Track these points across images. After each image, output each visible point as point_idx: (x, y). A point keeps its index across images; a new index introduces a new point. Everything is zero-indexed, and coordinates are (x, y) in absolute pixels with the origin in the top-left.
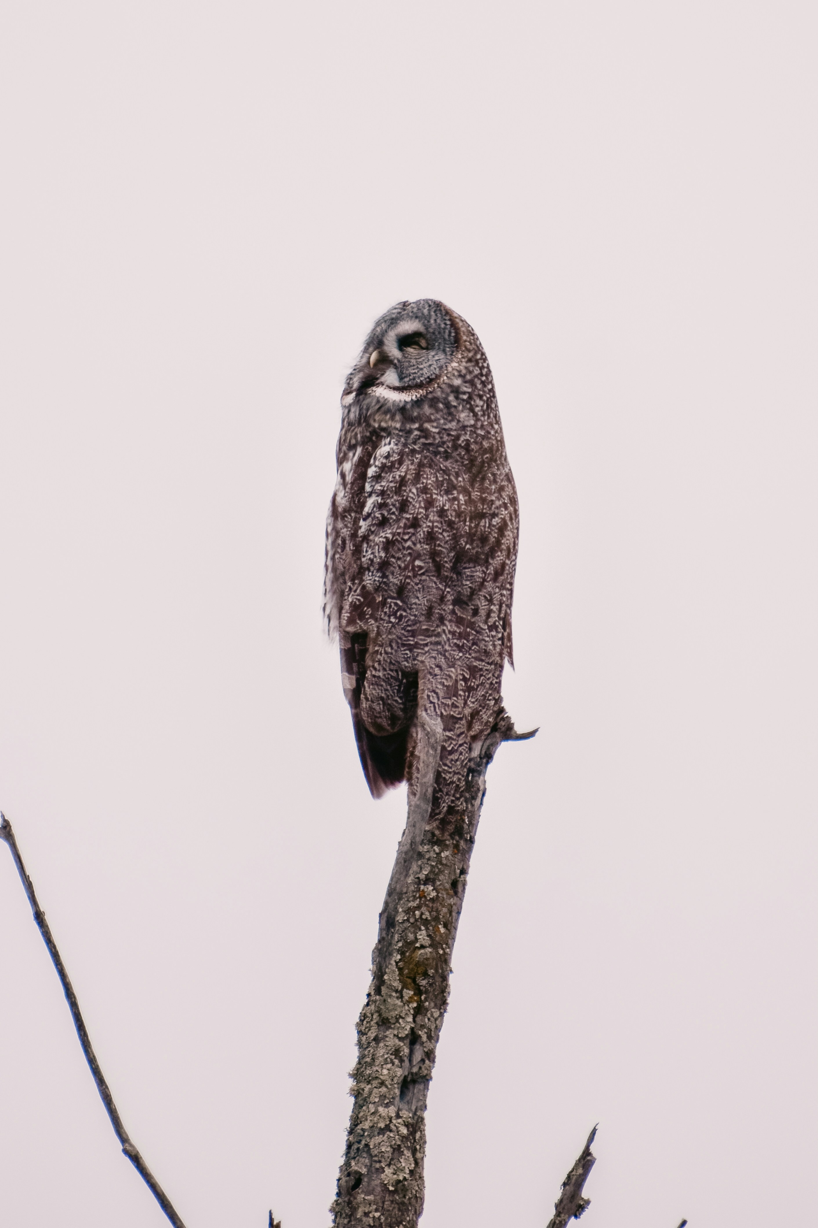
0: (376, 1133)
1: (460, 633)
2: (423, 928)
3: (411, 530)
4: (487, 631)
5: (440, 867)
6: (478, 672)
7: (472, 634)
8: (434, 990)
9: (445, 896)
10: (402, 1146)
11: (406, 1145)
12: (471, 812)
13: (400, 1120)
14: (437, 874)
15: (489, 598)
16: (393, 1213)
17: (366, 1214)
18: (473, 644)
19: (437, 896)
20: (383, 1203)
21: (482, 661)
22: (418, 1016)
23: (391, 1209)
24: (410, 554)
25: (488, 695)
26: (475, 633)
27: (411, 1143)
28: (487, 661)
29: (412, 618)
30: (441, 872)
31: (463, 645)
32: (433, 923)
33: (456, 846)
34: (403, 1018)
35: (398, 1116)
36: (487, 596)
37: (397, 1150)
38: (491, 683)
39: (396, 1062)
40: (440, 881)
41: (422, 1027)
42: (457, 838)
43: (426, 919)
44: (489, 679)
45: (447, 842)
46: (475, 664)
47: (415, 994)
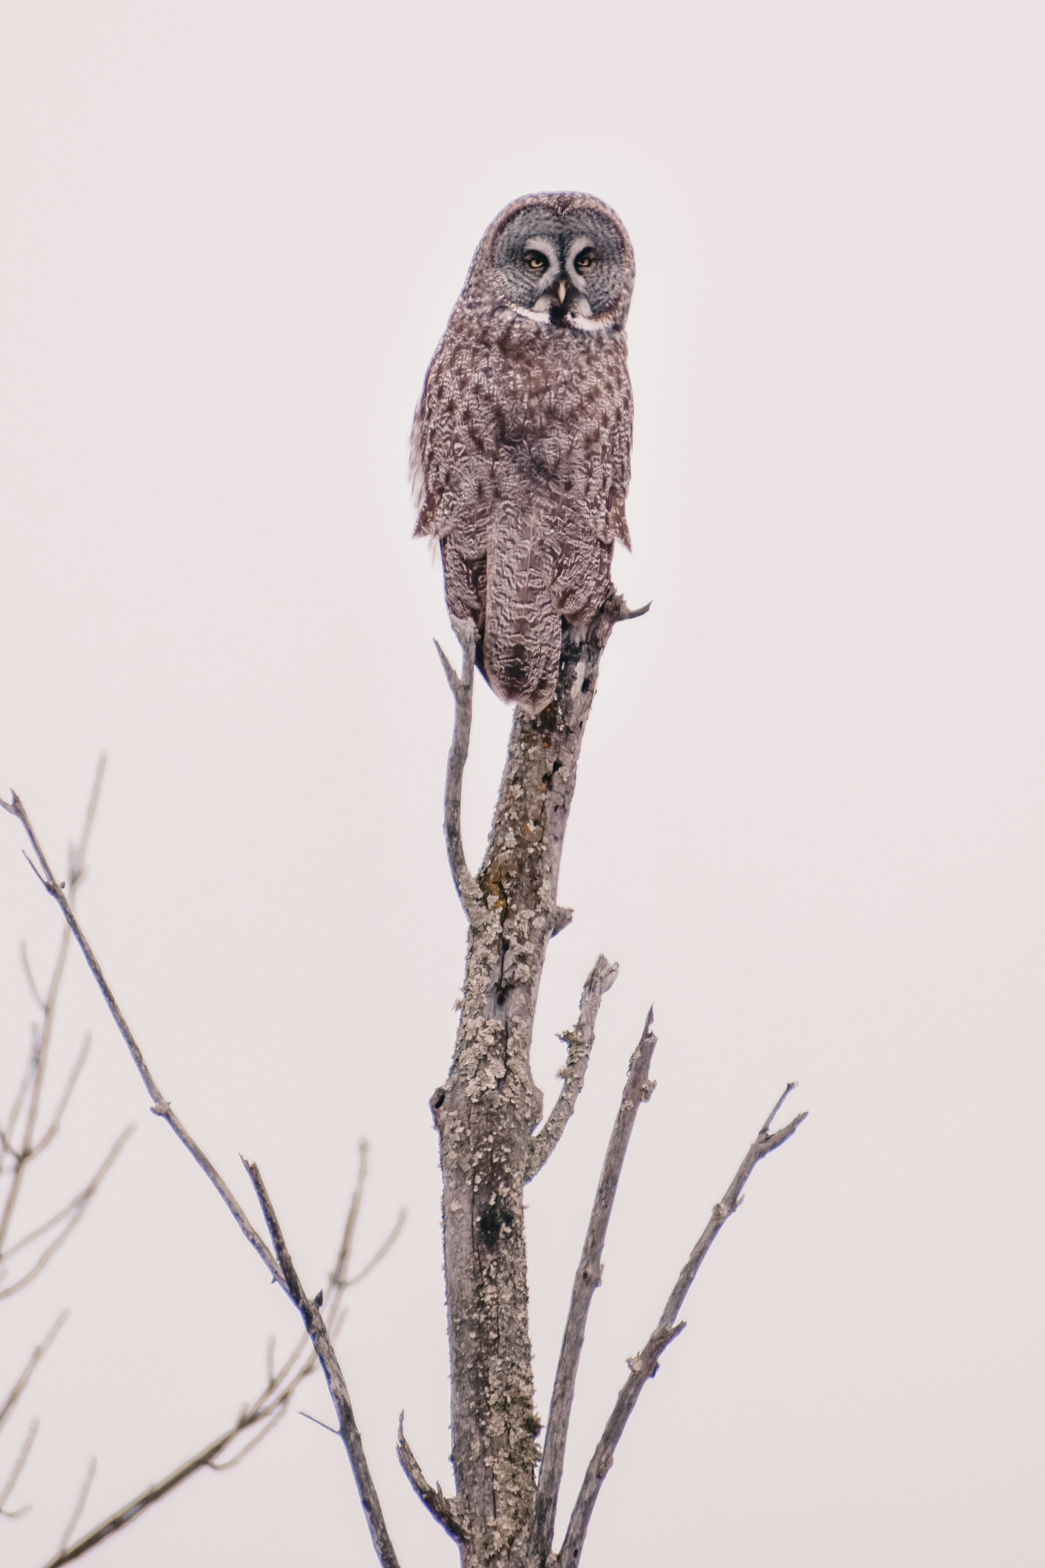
0: (464, 1047)
1: (553, 510)
2: (510, 829)
3: (447, 414)
4: (587, 508)
5: (527, 764)
6: (573, 550)
7: (568, 511)
8: (521, 892)
9: (533, 793)
10: (489, 1055)
11: (494, 1054)
12: (566, 701)
13: (486, 1030)
14: (526, 772)
15: (585, 470)
16: (481, 1125)
17: (453, 1131)
18: (569, 522)
19: (525, 795)
20: (469, 1116)
21: (580, 540)
22: (506, 920)
23: (477, 1121)
24: (448, 438)
25: (586, 575)
26: (572, 510)
27: (500, 1050)
28: (585, 540)
29: (462, 504)
30: (528, 769)
31: (556, 523)
32: (521, 823)
33: (547, 740)
34: (490, 925)
35: (485, 1026)
36: (583, 468)
37: (483, 1060)
38: (590, 563)
39: (484, 970)
40: (527, 778)
41: (510, 930)
42: (547, 731)
43: (514, 820)
44: (586, 559)
45: (535, 738)
46: (569, 542)
47: (500, 899)
